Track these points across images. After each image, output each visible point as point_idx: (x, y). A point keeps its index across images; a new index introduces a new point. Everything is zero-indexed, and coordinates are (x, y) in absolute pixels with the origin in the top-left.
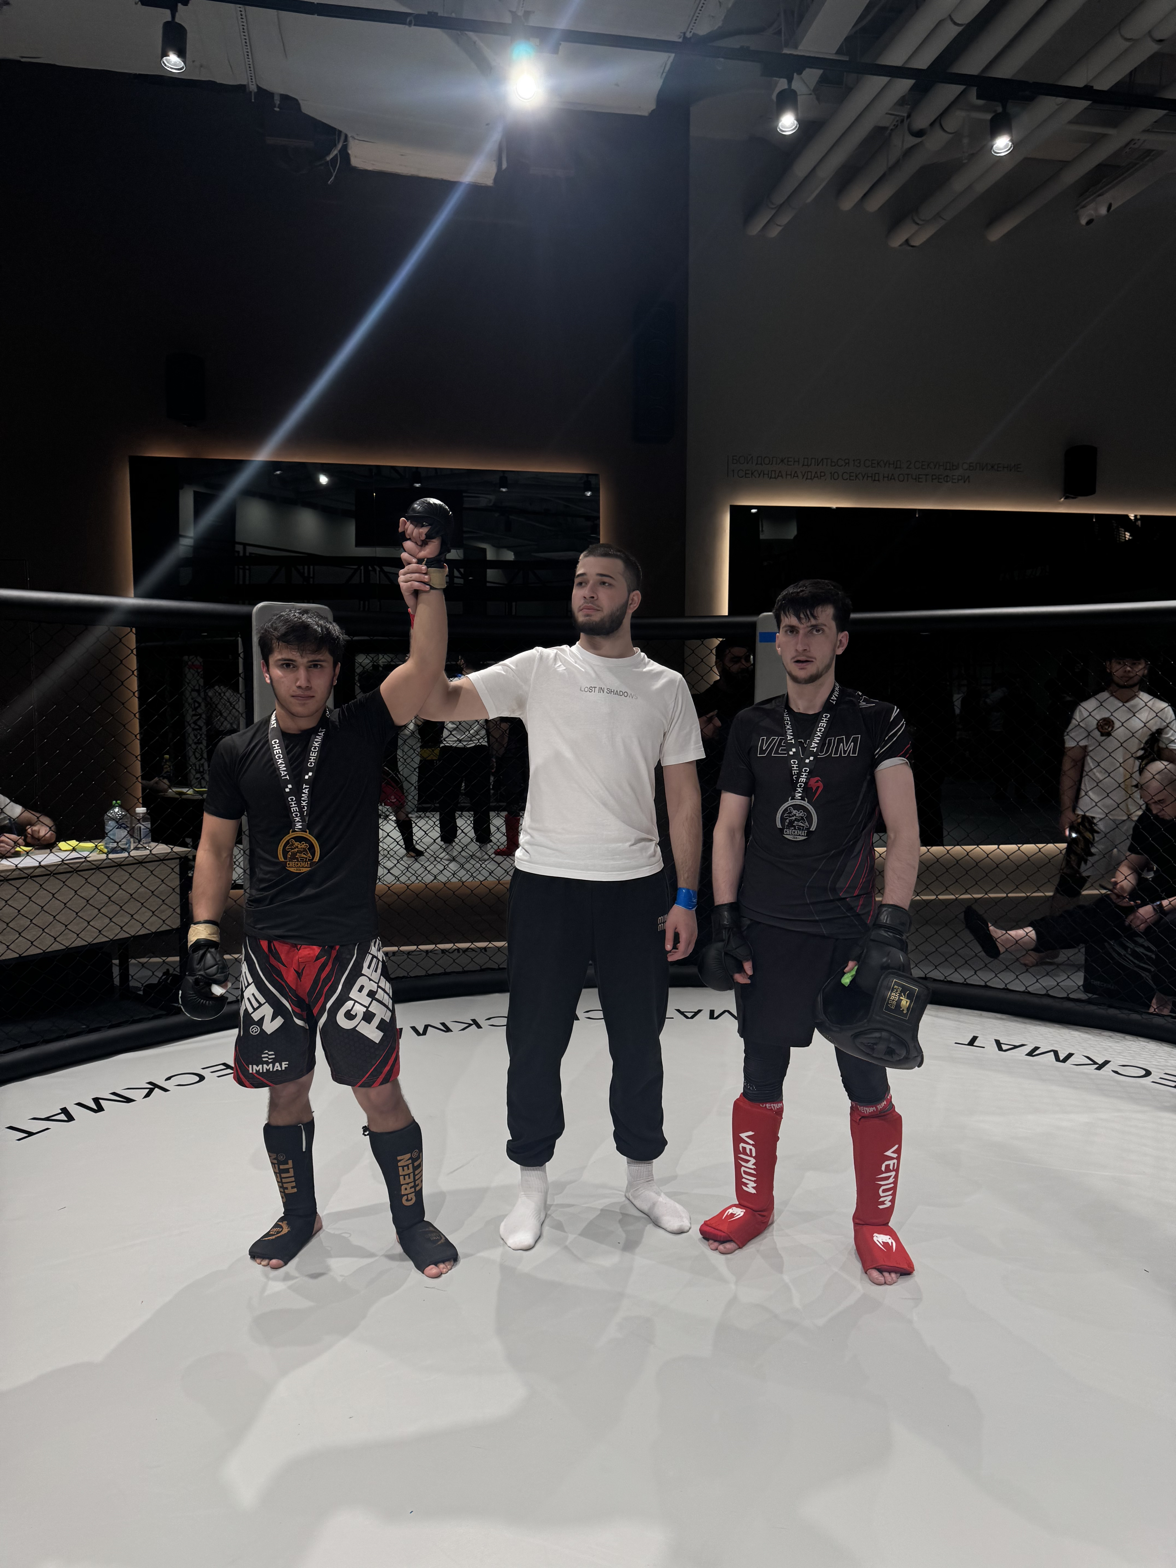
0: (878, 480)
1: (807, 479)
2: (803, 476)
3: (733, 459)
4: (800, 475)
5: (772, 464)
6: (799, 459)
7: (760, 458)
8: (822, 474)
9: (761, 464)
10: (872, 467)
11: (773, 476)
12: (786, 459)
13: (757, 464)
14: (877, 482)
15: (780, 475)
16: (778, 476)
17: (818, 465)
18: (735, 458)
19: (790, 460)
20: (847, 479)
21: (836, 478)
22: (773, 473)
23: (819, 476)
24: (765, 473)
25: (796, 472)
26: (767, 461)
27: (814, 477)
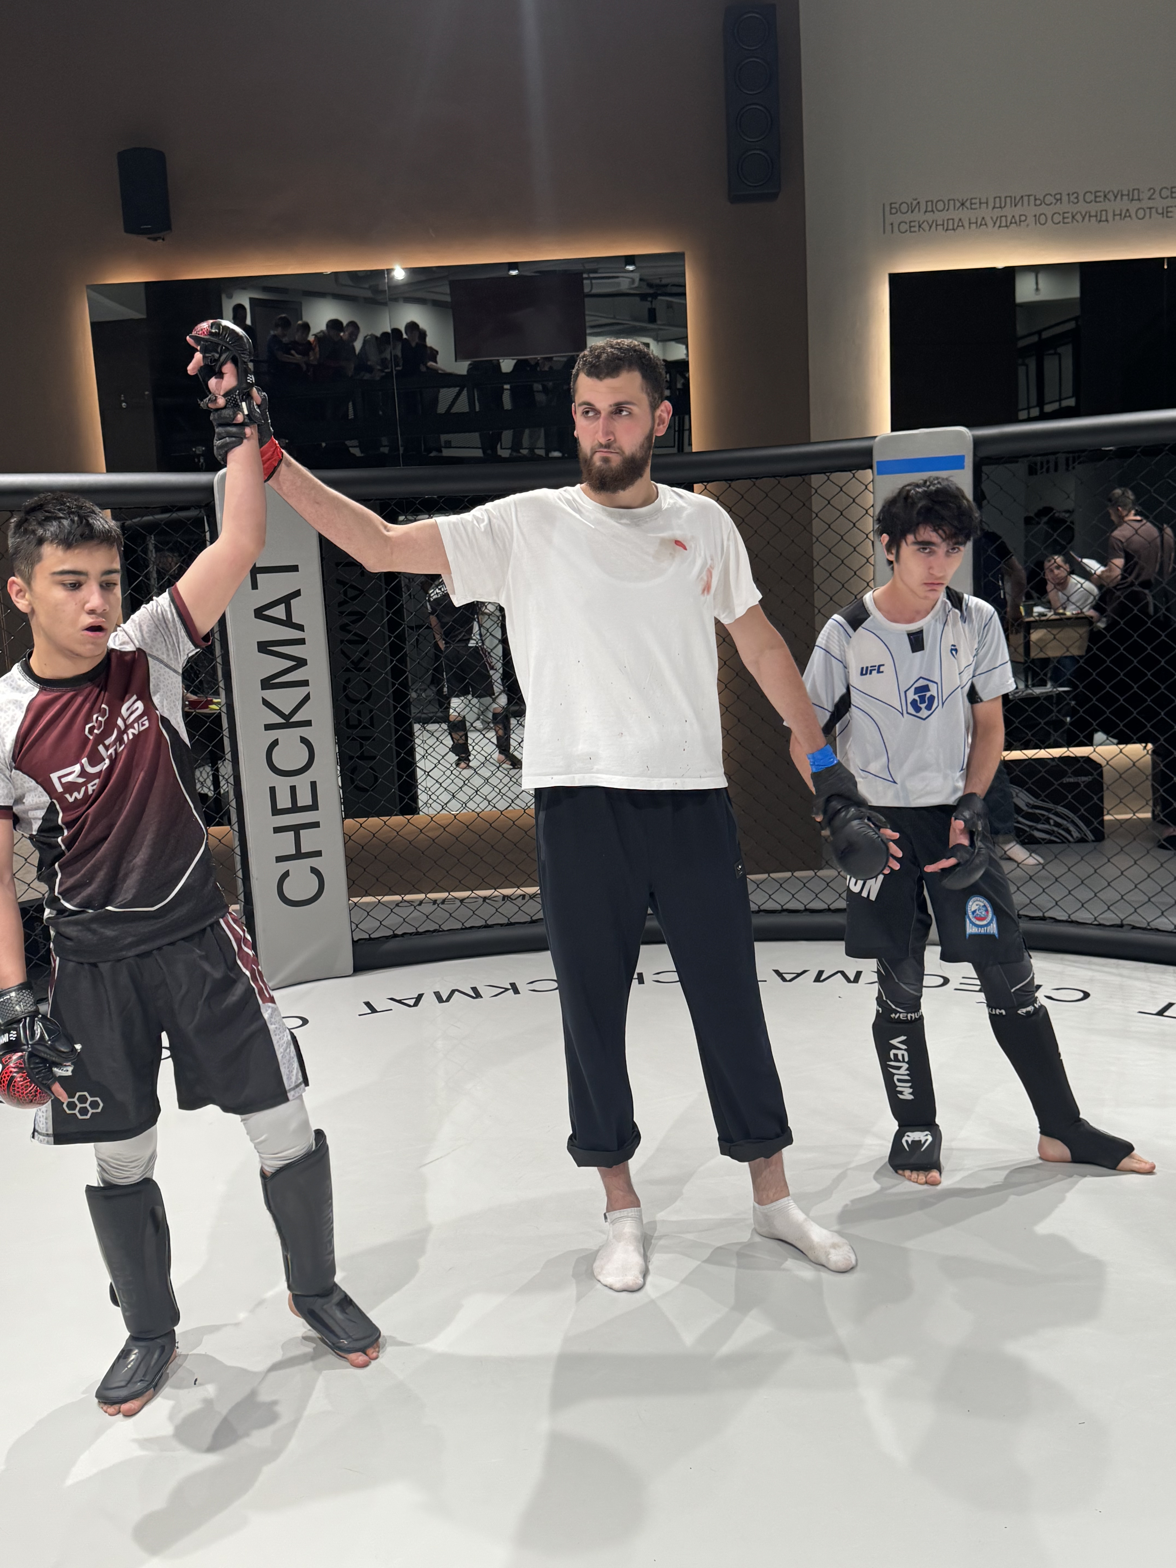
0: (1107, 220)
1: (1000, 227)
2: (995, 223)
3: (891, 208)
4: (990, 224)
5: (948, 210)
6: (987, 199)
7: (929, 204)
8: (1023, 218)
9: (932, 211)
10: (1096, 202)
11: (951, 227)
12: (968, 202)
13: (926, 212)
14: (1106, 223)
15: (960, 224)
16: (958, 226)
17: (1015, 206)
18: (893, 206)
19: (973, 201)
20: (1059, 222)
21: (1043, 222)
22: (951, 222)
23: (1018, 222)
24: (938, 223)
25: (983, 218)
26: (940, 206)
27: (1011, 223)
